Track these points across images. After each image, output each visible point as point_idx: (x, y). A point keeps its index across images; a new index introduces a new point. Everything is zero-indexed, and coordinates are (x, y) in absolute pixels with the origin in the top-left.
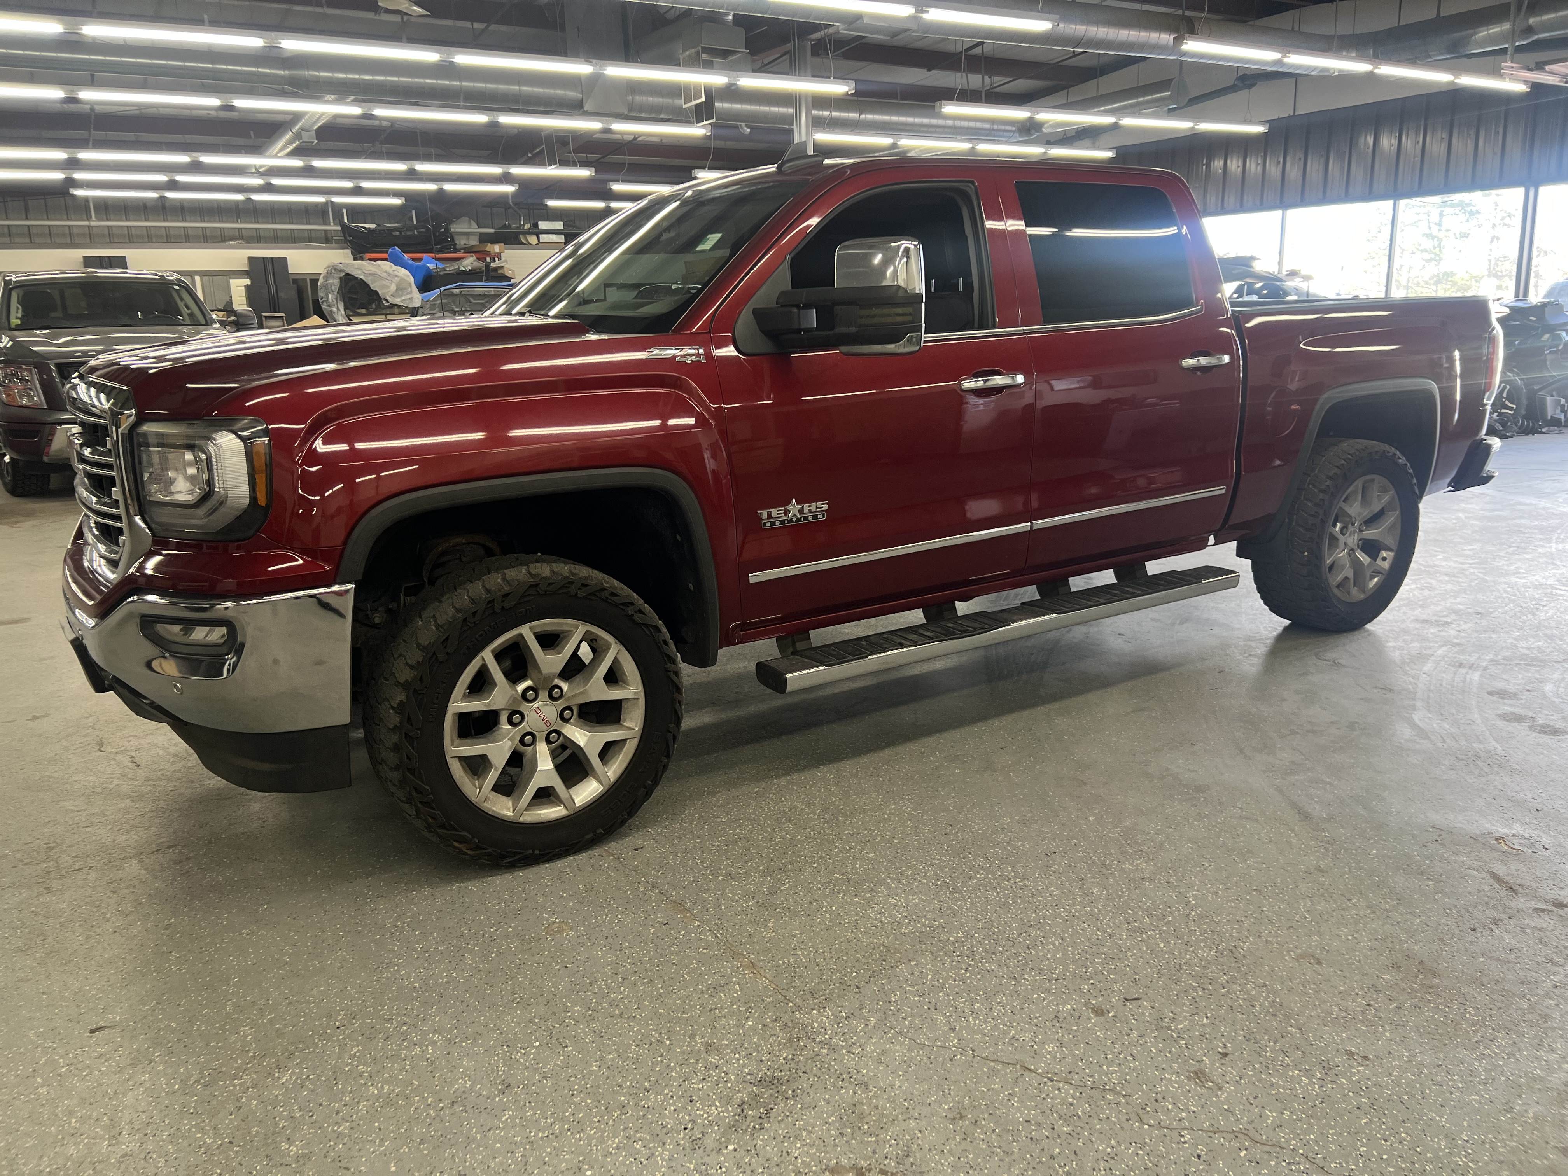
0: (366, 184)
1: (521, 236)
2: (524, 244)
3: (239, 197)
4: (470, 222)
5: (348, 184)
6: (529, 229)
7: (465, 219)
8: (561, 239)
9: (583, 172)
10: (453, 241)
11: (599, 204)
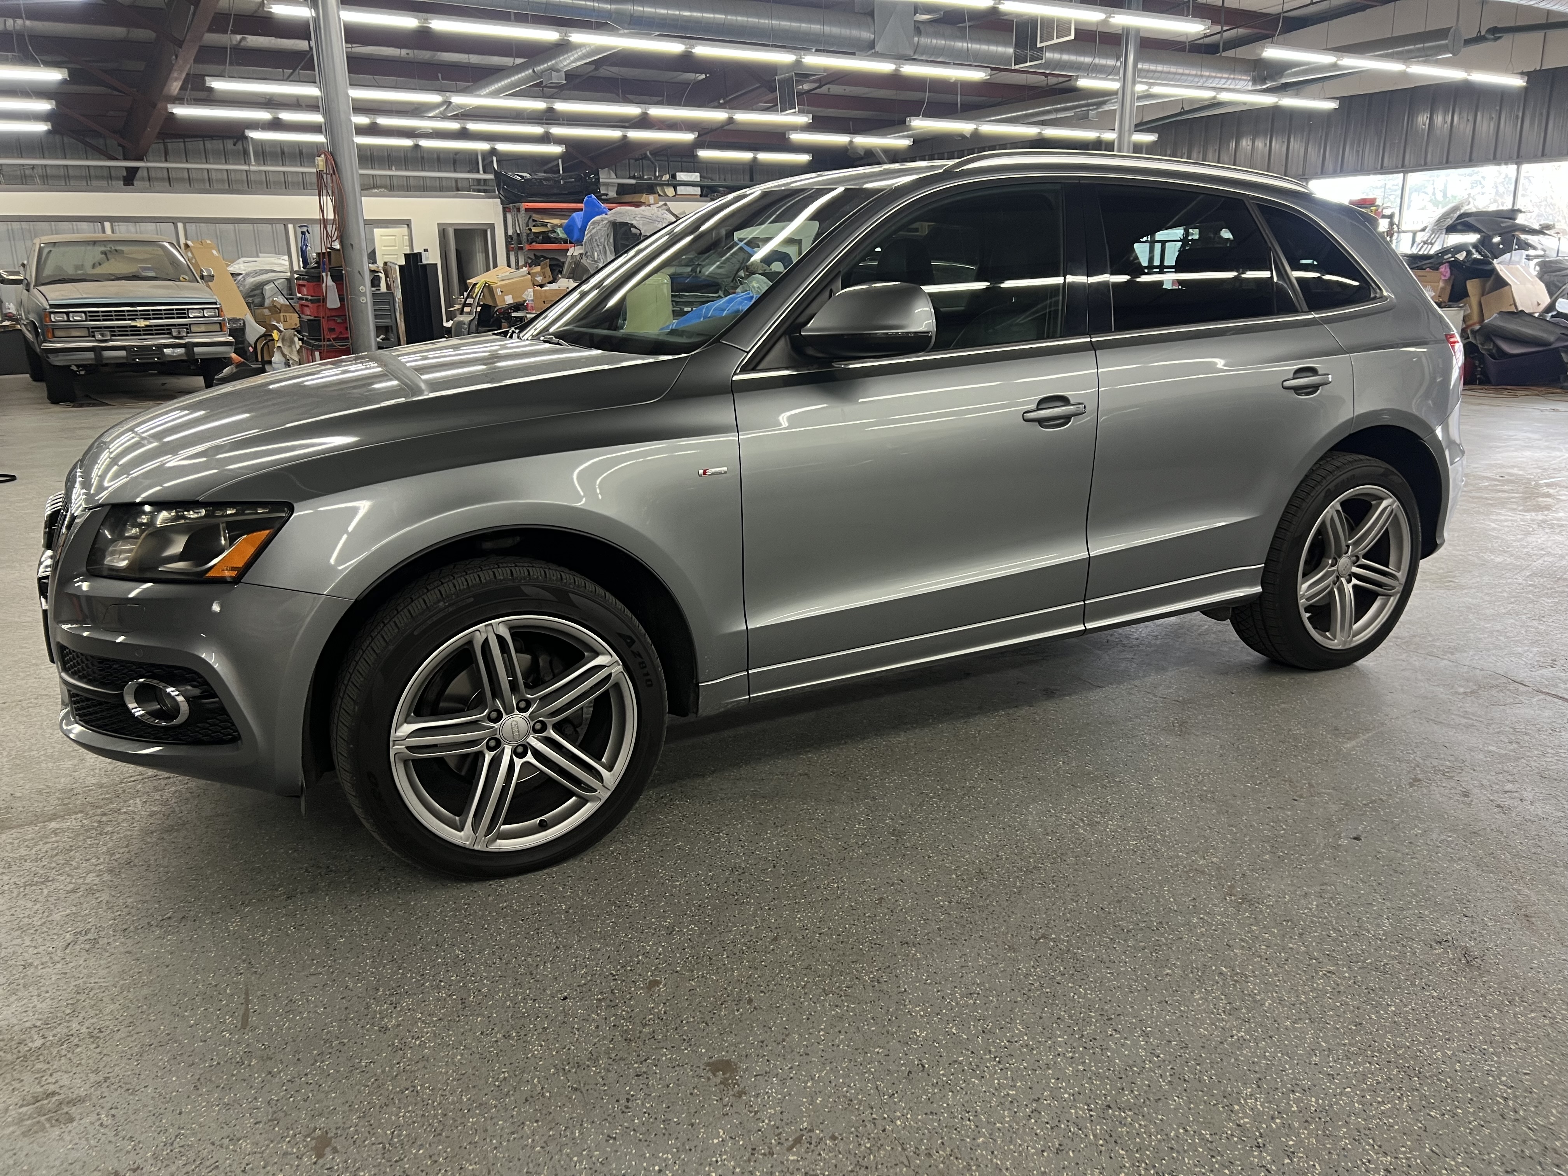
1: (658, 188)
3: (408, 143)
4: (610, 173)
5: (537, 130)
6: (668, 181)
7: (606, 169)
8: (698, 191)
9: (803, 119)
10: (600, 192)
11: (748, 155)
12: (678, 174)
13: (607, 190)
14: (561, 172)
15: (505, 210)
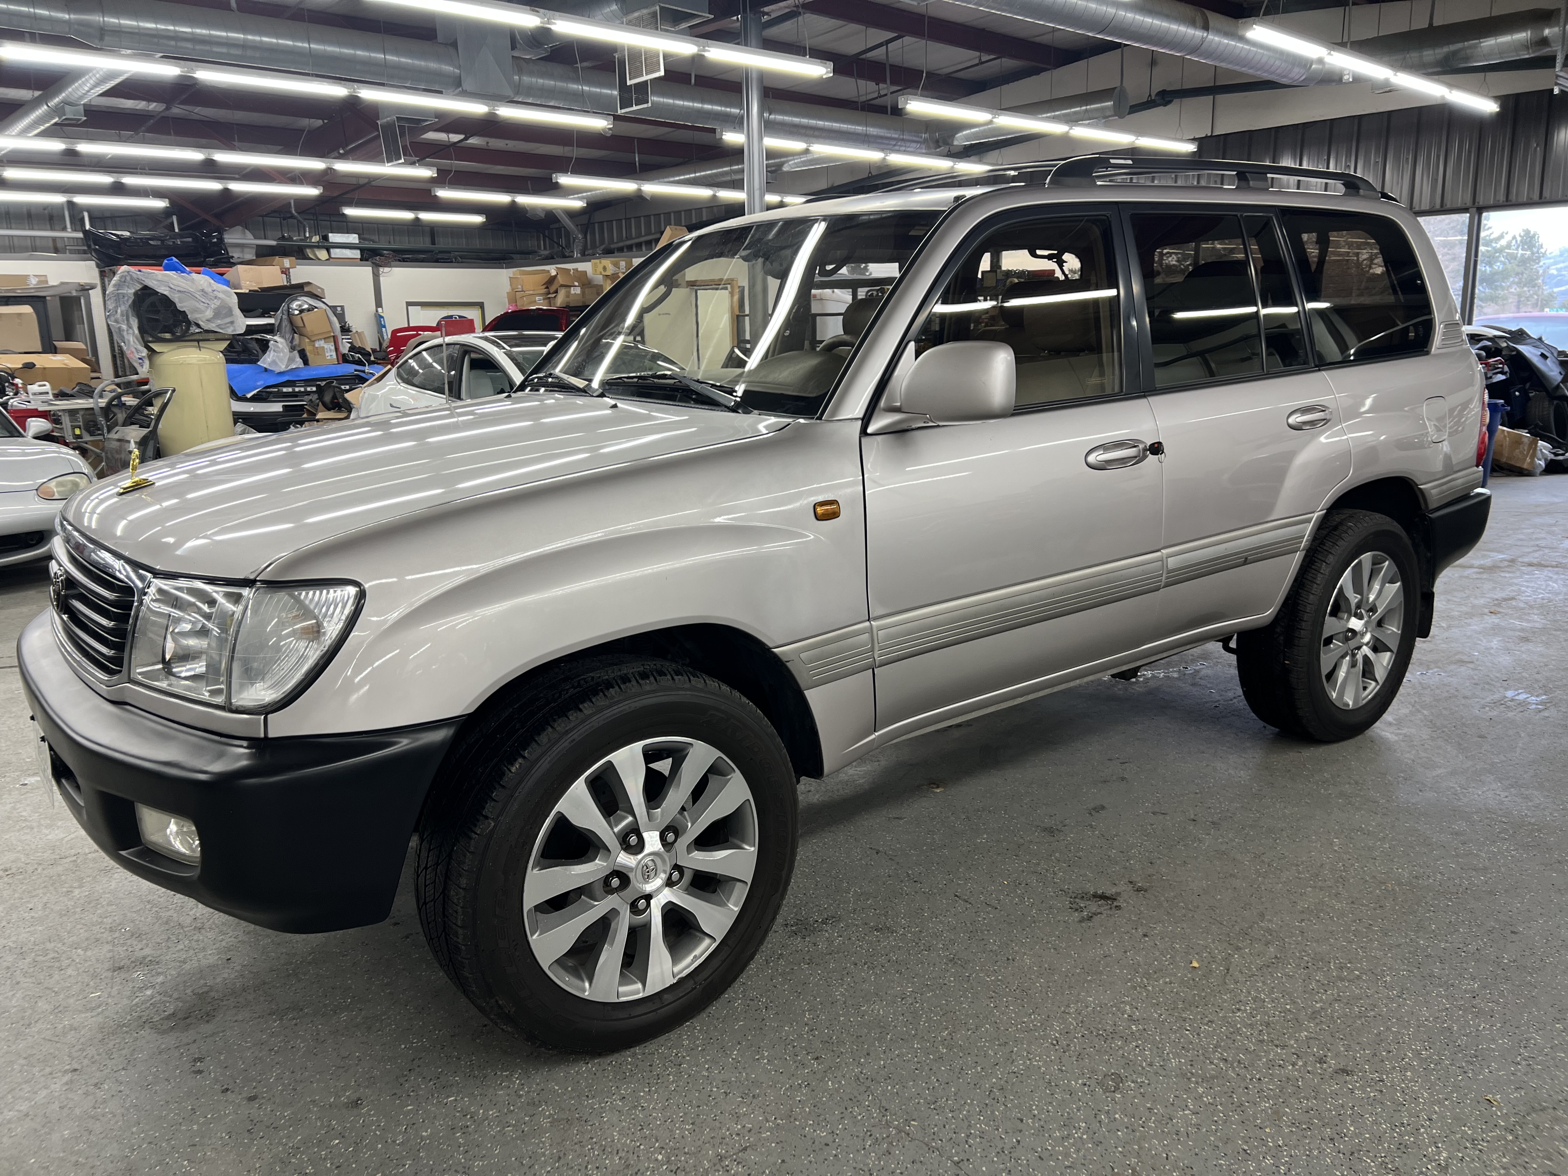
0: (129, 180)
1: (308, 251)
2: (312, 259)
4: (244, 233)
5: (106, 179)
6: (318, 242)
7: (239, 228)
8: (357, 254)
9: (424, 173)
10: (228, 253)
11: (407, 215)
12: (330, 235)
13: (242, 252)
14: (177, 230)
15: (102, 274)
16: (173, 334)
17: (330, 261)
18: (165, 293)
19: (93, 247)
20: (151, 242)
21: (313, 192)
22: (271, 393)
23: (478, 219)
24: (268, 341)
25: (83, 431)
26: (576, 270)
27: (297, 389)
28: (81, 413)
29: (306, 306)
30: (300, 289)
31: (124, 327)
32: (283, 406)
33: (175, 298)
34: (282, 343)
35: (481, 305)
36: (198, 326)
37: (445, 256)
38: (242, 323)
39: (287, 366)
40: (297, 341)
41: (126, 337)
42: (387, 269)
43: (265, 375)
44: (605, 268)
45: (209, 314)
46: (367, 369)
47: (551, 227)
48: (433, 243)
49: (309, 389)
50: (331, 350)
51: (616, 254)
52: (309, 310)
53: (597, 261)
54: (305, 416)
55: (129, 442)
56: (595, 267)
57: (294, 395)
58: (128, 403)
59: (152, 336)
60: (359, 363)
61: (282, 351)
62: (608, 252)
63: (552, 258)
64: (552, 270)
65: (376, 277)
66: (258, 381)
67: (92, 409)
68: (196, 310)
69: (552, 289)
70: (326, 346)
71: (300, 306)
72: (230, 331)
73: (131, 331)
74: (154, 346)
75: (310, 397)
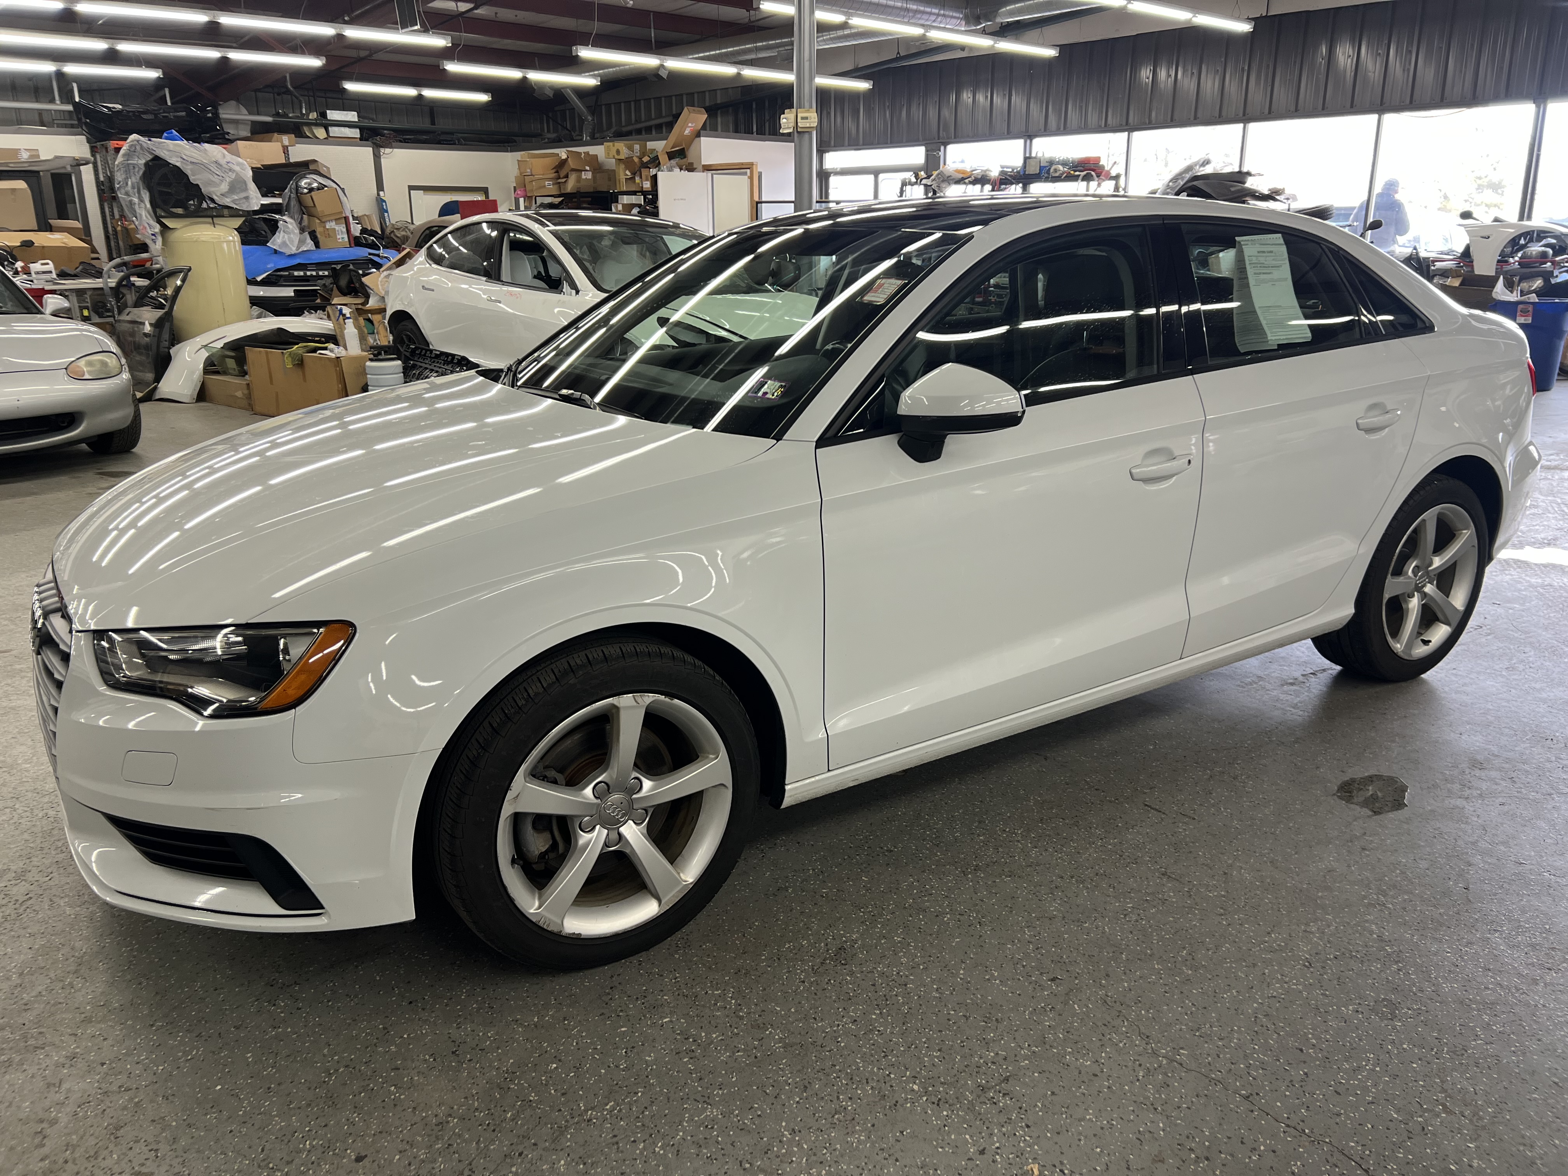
0: (125, 47)
1: (306, 129)
2: (310, 137)
5: (99, 45)
6: (316, 119)
7: (233, 103)
8: (355, 133)
9: (437, 41)
10: (223, 130)
11: (410, 92)
12: (328, 112)
13: (237, 129)
14: (169, 104)
15: (93, 151)
16: (185, 208)
17: (329, 140)
18: (178, 164)
19: (83, 120)
20: (144, 116)
21: (315, 62)
22: (281, 276)
23: (483, 98)
24: (276, 221)
25: (92, 313)
26: (587, 154)
27: (309, 273)
28: (89, 293)
29: (315, 185)
30: (306, 167)
31: (136, 200)
32: (294, 290)
33: (188, 169)
34: (291, 224)
35: (485, 191)
36: (213, 200)
37: (448, 137)
38: (256, 200)
39: (298, 248)
40: (305, 222)
41: (138, 211)
42: (388, 150)
43: (275, 257)
44: (618, 152)
45: (224, 187)
46: (381, 252)
47: (556, 108)
48: (433, 123)
49: (321, 273)
50: (342, 232)
51: (634, 137)
52: (318, 189)
53: (611, 144)
54: (318, 301)
55: (144, 324)
56: (608, 150)
57: (305, 279)
58: (137, 284)
59: (164, 211)
60: (373, 246)
61: (293, 231)
62: (620, 135)
63: (560, 141)
64: (563, 153)
65: (377, 158)
66: (269, 263)
67: (102, 289)
68: (210, 183)
69: (562, 174)
70: (337, 228)
71: (310, 184)
72: (245, 207)
73: (142, 205)
74: (167, 222)
75: (323, 282)
